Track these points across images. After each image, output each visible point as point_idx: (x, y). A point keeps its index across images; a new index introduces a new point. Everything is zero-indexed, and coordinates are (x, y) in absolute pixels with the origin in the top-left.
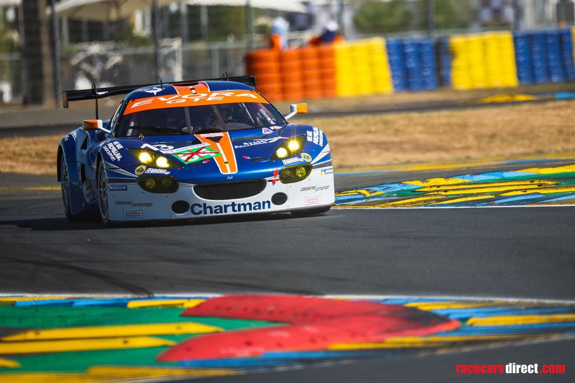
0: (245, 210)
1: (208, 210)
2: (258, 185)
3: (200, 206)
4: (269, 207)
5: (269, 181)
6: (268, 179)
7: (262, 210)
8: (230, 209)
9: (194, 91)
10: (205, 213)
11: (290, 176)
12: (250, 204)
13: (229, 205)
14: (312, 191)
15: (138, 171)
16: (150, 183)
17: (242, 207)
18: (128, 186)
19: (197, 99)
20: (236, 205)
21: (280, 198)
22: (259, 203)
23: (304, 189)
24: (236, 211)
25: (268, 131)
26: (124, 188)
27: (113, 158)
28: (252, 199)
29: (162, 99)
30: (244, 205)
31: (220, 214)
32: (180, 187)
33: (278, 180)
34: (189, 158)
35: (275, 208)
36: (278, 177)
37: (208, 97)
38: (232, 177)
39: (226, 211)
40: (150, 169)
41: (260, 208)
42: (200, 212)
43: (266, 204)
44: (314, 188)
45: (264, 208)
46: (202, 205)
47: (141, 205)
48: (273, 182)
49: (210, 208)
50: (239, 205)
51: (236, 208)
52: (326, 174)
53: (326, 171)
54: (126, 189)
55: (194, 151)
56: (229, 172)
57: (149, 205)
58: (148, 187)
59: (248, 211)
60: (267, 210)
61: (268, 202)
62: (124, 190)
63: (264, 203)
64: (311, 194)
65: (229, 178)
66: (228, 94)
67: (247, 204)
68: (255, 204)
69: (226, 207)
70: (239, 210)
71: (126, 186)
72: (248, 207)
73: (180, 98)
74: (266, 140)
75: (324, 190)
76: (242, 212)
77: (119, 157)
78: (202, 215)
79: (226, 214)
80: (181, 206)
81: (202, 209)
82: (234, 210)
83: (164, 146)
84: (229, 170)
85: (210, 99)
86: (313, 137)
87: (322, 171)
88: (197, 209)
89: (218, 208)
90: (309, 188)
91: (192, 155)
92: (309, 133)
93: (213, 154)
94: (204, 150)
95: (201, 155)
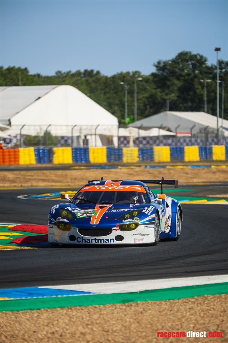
0: (101, 242)
1: (84, 241)
2: (108, 231)
4: (113, 242)
5: (113, 229)
6: (113, 228)
7: (109, 243)
8: (94, 241)
9: (112, 184)
10: (83, 242)
12: (103, 240)
13: (93, 239)
15: (58, 219)
16: (62, 226)
19: (111, 188)
20: (96, 239)
21: (120, 238)
22: (108, 240)
23: (134, 235)
24: (97, 242)
25: (133, 205)
26: (52, 227)
27: (52, 212)
28: (105, 237)
29: (96, 187)
30: (101, 240)
31: (89, 243)
32: (72, 229)
34: (81, 215)
35: (116, 242)
36: (118, 228)
37: (116, 187)
39: (92, 242)
40: (62, 219)
41: (108, 242)
42: (80, 241)
43: (112, 240)
44: (140, 234)
45: (111, 242)
48: (116, 230)
49: (85, 240)
50: (98, 240)
53: (148, 227)
54: (52, 228)
56: (94, 224)
58: (60, 228)
59: (102, 243)
60: (112, 243)
61: (113, 239)
62: (51, 228)
63: (111, 240)
64: (138, 237)
65: (94, 226)
66: (127, 187)
69: (92, 240)
70: (98, 242)
72: (102, 241)
73: (104, 187)
74: (124, 210)
75: (146, 236)
76: (100, 243)
78: (81, 243)
79: (92, 243)
80: (72, 238)
81: (81, 240)
83: (77, 209)
84: (94, 222)
85: (117, 188)
86: (147, 210)
87: (145, 227)
88: (79, 240)
89: (88, 240)
90: (137, 234)
91: (84, 214)
92: (146, 208)
93: (93, 214)
94: (92, 212)
95: (88, 214)
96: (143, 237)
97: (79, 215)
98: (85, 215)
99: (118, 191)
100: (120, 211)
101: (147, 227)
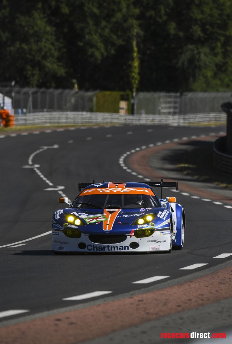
0: (114, 250)
1: (95, 248)
2: (123, 238)
3: (91, 246)
4: (128, 249)
5: (128, 236)
6: (128, 234)
7: (124, 251)
8: (106, 249)
9: (116, 187)
10: (94, 250)
11: (142, 234)
12: (117, 247)
14: (154, 243)
15: (64, 226)
16: (70, 233)
17: (113, 248)
18: (59, 233)
19: (116, 191)
20: (110, 247)
21: (135, 245)
22: (122, 247)
23: (149, 241)
24: (110, 250)
25: (144, 210)
26: (58, 234)
27: (56, 218)
28: (119, 244)
29: (99, 190)
30: (114, 247)
31: (101, 251)
32: (82, 236)
33: (133, 236)
34: (90, 221)
35: (131, 250)
36: (133, 234)
38: (108, 232)
39: (104, 250)
40: (70, 225)
41: (123, 250)
42: (92, 249)
43: (126, 248)
44: (155, 241)
45: (125, 249)
46: (92, 246)
47: (64, 243)
48: (131, 236)
49: (96, 247)
51: (110, 248)
52: (163, 234)
55: (95, 218)
56: (107, 230)
57: (68, 243)
58: (68, 234)
61: (128, 247)
62: (57, 235)
63: (125, 247)
64: (154, 244)
65: (107, 232)
66: (133, 189)
67: (116, 247)
68: (120, 247)
69: (104, 247)
70: (111, 250)
71: (58, 233)
72: (116, 248)
73: (108, 190)
74: (136, 214)
75: (162, 243)
76: (113, 251)
77: (59, 217)
78: (92, 251)
79: (104, 251)
80: (82, 245)
81: (92, 248)
82: (109, 250)
83: (84, 214)
84: (107, 228)
85: (122, 191)
86: (161, 215)
87: (161, 233)
88: (90, 248)
89: (100, 248)
90: (153, 241)
91: (94, 219)
92: (160, 212)
93: (104, 220)
94: (101, 217)
95: (98, 220)
96: (159, 244)
97: (88, 220)
98: (94, 221)
99: (124, 195)
100: (132, 215)
101: (163, 233)
